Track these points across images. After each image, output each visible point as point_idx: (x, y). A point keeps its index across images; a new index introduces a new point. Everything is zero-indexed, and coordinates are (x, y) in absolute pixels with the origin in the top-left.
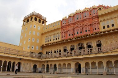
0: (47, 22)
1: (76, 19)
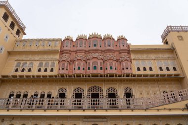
0: (25, 34)
1: (92, 45)
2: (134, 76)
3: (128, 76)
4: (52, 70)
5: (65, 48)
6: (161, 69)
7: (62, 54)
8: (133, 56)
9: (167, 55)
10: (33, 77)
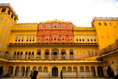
0: (18, 20)
1: (54, 27)
2: (75, 44)
3: (71, 44)
4: (33, 40)
5: (40, 29)
6: (88, 40)
7: (38, 31)
8: (75, 33)
9: (92, 33)
10: (25, 44)
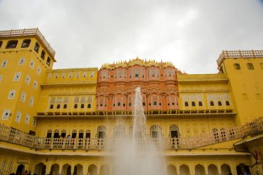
2: (181, 112)
3: (174, 112)
4: (89, 106)
5: (103, 80)
6: (212, 104)
7: (100, 86)
8: (181, 88)
9: (220, 87)
10: (70, 114)
